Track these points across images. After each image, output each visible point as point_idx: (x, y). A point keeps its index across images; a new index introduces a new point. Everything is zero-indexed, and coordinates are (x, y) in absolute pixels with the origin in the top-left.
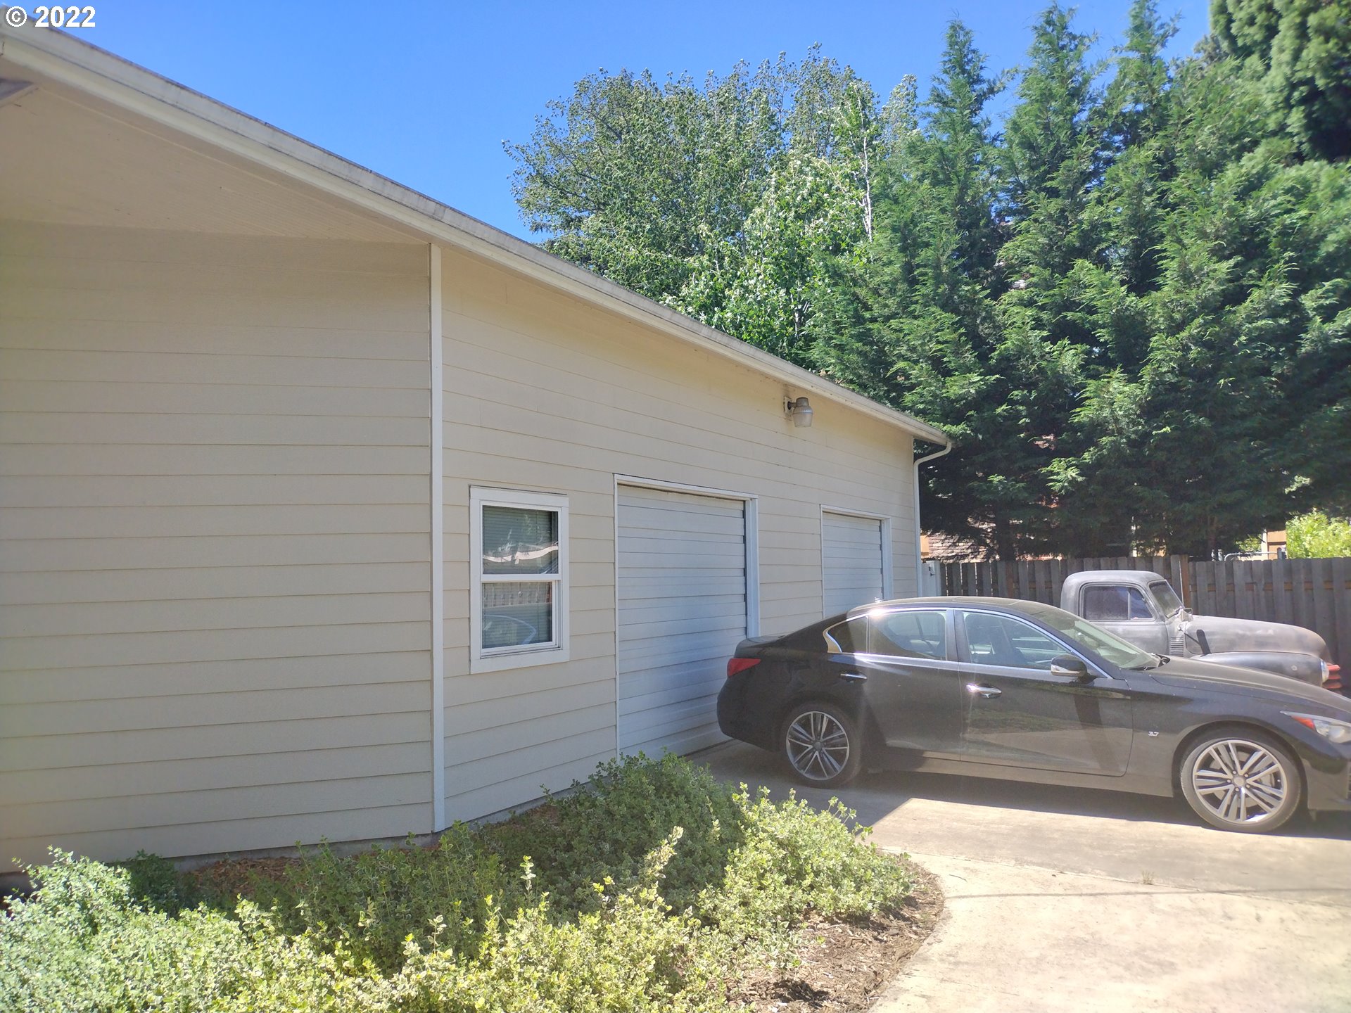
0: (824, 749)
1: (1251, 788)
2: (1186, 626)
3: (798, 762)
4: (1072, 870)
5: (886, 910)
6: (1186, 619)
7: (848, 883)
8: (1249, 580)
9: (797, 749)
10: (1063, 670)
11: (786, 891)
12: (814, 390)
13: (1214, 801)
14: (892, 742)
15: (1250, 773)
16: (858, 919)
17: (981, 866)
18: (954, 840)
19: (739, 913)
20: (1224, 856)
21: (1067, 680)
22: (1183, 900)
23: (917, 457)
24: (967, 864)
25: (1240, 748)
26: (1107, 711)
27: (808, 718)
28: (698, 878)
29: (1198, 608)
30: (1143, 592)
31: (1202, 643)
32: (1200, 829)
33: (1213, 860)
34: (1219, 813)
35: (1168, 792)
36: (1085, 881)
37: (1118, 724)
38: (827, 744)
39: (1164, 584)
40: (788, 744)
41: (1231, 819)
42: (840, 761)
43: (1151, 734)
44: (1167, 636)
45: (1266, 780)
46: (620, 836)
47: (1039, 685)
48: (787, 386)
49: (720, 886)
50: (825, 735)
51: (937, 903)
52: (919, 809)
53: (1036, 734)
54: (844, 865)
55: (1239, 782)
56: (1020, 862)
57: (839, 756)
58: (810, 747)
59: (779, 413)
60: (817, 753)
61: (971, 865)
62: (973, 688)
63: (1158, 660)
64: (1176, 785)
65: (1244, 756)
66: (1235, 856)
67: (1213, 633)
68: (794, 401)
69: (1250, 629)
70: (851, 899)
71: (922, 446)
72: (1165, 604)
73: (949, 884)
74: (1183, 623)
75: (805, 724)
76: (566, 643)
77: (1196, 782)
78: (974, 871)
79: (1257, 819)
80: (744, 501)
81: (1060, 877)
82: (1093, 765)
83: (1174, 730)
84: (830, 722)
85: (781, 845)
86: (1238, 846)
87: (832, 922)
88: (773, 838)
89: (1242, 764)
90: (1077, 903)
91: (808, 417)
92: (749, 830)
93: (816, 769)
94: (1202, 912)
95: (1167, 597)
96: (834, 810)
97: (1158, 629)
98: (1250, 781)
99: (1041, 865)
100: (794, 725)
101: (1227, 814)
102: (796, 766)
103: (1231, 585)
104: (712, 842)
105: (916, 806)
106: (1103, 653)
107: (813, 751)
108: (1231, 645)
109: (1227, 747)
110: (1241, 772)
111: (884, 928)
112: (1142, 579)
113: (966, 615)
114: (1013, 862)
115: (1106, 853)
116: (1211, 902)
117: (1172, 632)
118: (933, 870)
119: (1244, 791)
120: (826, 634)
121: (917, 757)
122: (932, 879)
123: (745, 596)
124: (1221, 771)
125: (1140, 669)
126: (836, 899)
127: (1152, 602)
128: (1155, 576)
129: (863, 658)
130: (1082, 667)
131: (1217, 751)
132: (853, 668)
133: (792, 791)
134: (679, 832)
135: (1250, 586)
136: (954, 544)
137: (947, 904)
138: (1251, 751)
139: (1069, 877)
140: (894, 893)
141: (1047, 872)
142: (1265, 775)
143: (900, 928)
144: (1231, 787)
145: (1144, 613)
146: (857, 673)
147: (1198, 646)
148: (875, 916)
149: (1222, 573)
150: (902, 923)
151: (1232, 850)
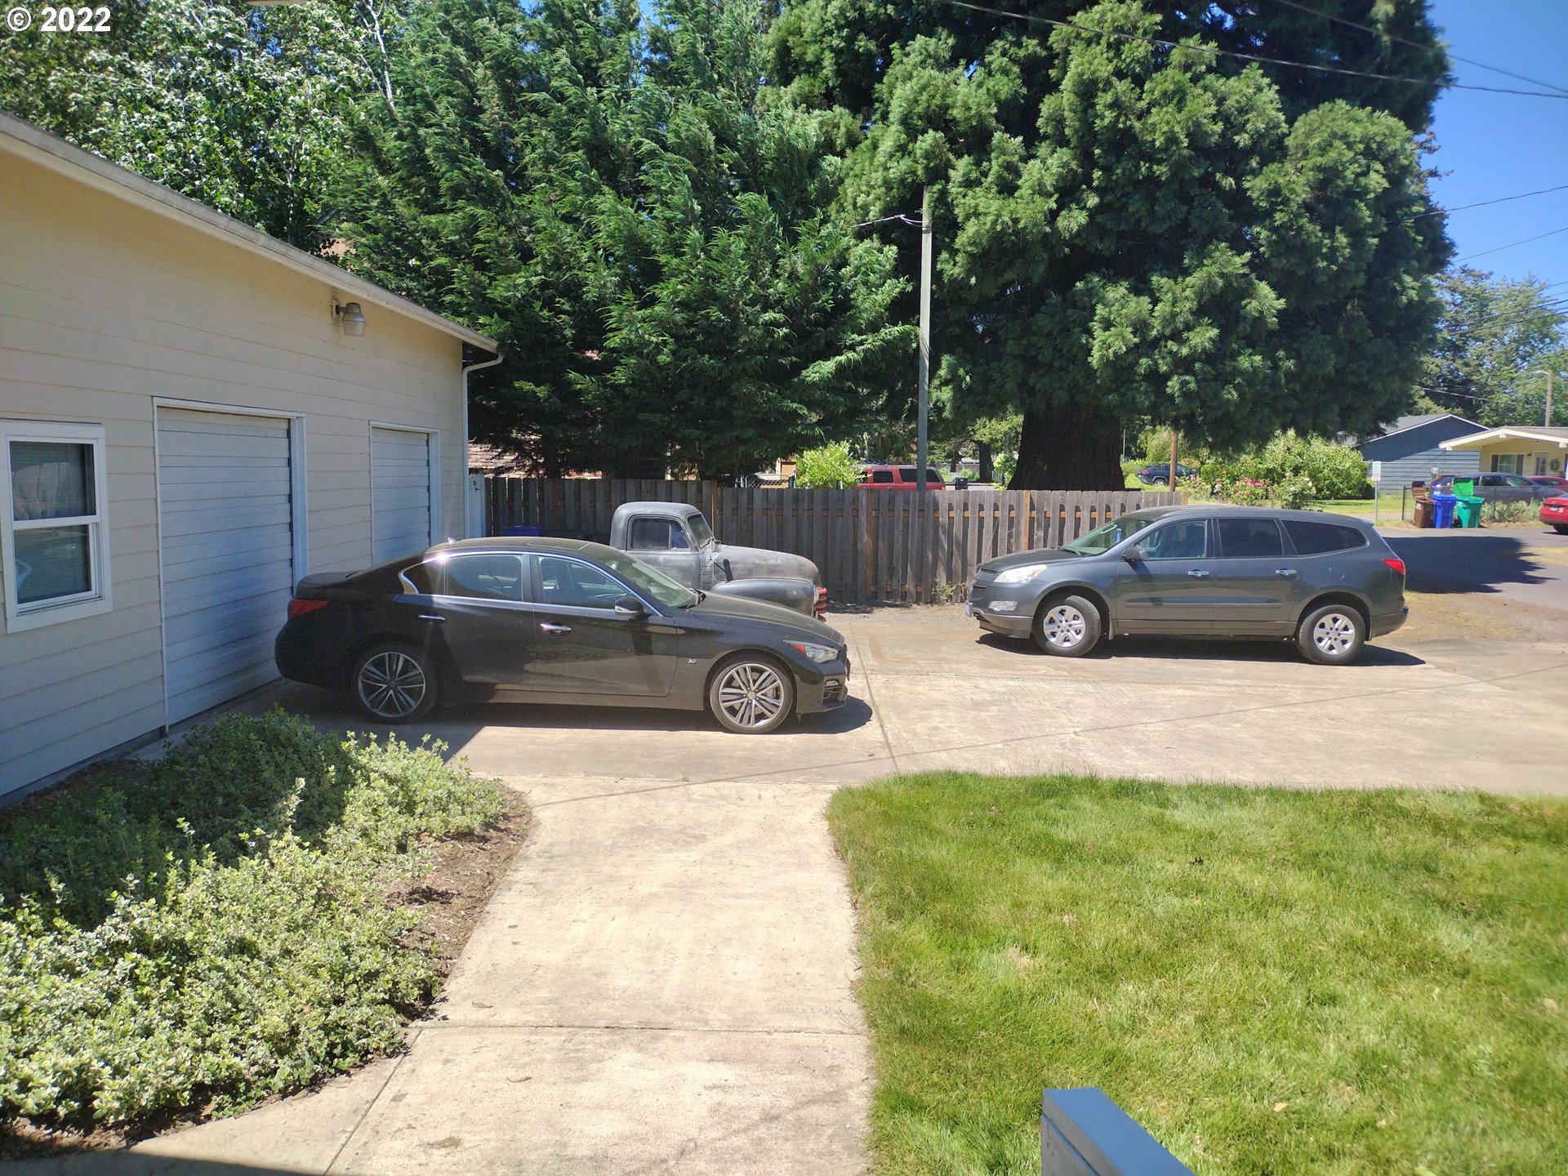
0: (399, 688)
1: (759, 700)
2: (716, 556)
3: (371, 702)
4: (630, 776)
5: (487, 826)
6: (716, 550)
7: (454, 808)
8: (765, 506)
9: (370, 689)
10: (624, 610)
11: (402, 819)
12: (370, 299)
13: (733, 711)
14: (467, 678)
15: (759, 689)
16: (465, 835)
17: (558, 780)
18: (531, 762)
19: (361, 843)
20: (738, 754)
21: (627, 618)
22: (710, 789)
23: (465, 366)
24: (546, 780)
25: (754, 670)
26: (657, 645)
27: (382, 659)
28: (317, 818)
29: (723, 538)
30: (682, 525)
31: (726, 570)
32: (721, 734)
33: (731, 758)
34: (735, 721)
35: (700, 707)
36: (640, 783)
37: (666, 653)
38: (403, 682)
39: (699, 516)
40: (360, 685)
41: (744, 725)
42: (415, 699)
43: (691, 661)
44: (700, 564)
45: (770, 694)
46: (232, 789)
47: (602, 623)
48: (335, 293)
49: (340, 823)
50: (400, 675)
51: (526, 814)
52: (492, 736)
53: (593, 663)
54: (450, 793)
55: (751, 695)
56: (588, 774)
57: (412, 693)
58: (385, 686)
59: (326, 318)
60: (391, 692)
61: (549, 780)
62: (546, 626)
63: (697, 595)
64: (706, 699)
65: (756, 675)
66: (746, 753)
67: (736, 563)
68: (343, 305)
69: (765, 559)
70: (459, 821)
71: (471, 354)
72: (699, 536)
73: (535, 795)
74: (714, 553)
75: (379, 664)
76: (108, 592)
77: (721, 698)
78: (553, 786)
79: (762, 723)
80: (289, 420)
81: (621, 783)
82: (644, 688)
83: (709, 656)
84: (406, 662)
85: (392, 781)
86: (748, 745)
87: (442, 841)
88: (386, 776)
89: (755, 682)
90: (635, 800)
91: (360, 326)
92: (359, 772)
93: (390, 706)
94: (723, 797)
95: (701, 528)
96: (428, 747)
97: (692, 558)
98: (759, 695)
99: (605, 775)
100: (367, 666)
101: (741, 721)
102: (368, 705)
103: (751, 509)
104: (326, 786)
105: (489, 733)
106: (654, 590)
107: (388, 691)
108: (750, 572)
109: (745, 669)
110: (753, 688)
111: (485, 840)
112: (682, 512)
113: (541, 559)
114: (583, 775)
115: (654, 760)
116: (728, 788)
117: (704, 561)
118: (518, 788)
119: (754, 702)
120: (402, 576)
121: (490, 689)
122: (518, 796)
123: (291, 525)
124: (740, 688)
125: (684, 607)
126: (446, 822)
127: (689, 534)
128: (691, 508)
129: (440, 600)
130: (639, 606)
131: (737, 672)
132: (429, 609)
133: (392, 734)
134: (301, 782)
135: (766, 510)
136: (499, 456)
137: (535, 814)
138: (761, 672)
139: (628, 782)
140: (493, 811)
141: (611, 780)
142: (770, 690)
143: (500, 838)
144: (745, 700)
145: (682, 543)
146: (436, 615)
147: (724, 573)
148: (478, 831)
149: (744, 497)
150: (500, 834)
151: (744, 749)
